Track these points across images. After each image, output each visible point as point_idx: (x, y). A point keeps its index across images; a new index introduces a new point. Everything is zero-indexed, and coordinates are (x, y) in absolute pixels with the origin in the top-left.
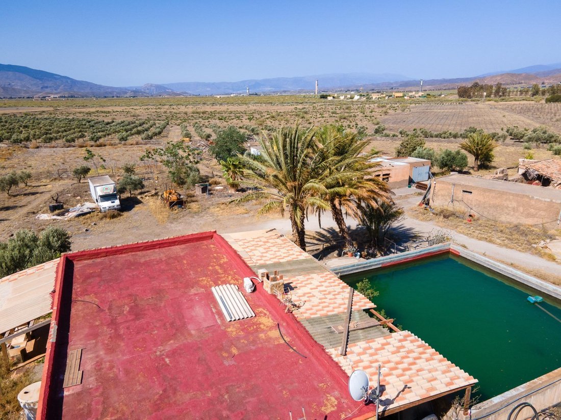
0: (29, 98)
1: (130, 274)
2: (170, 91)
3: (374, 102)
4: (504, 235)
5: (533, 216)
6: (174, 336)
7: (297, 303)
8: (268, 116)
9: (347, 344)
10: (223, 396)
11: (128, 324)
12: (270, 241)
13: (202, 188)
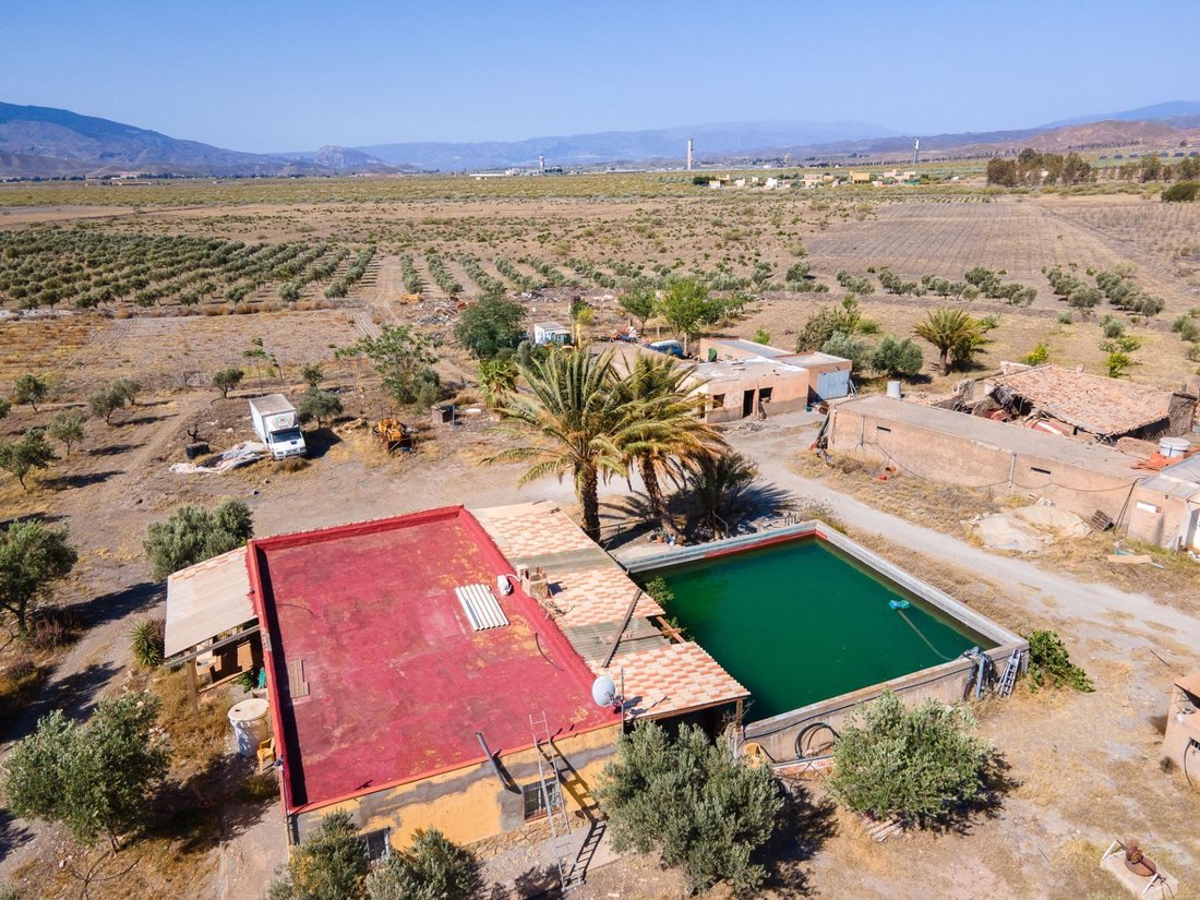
0: (74, 179)
1: (345, 570)
2: (375, 162)
3: (805, 196)
4: (926, 505)
5: (976, 473)
6: (408, 648)
7: (562, 609)
8: (580, 231)
9: (613, 656)
10: (465, 708)
11: (352, 633)
12: (541, 520)
13: (444, 414)
